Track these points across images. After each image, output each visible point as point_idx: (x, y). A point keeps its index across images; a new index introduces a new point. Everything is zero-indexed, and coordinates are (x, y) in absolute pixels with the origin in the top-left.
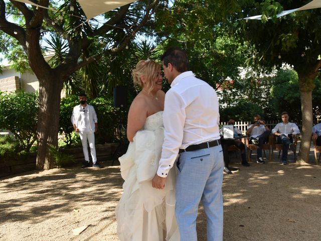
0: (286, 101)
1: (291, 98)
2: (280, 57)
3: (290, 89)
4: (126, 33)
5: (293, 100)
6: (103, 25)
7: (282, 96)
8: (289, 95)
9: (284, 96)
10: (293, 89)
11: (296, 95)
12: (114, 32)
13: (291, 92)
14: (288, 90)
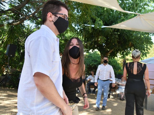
0: (90, 66)
1: (93, 65)
2: (96, 46)
3: (93, 61)
4: (21, 17)
6: (8, 9)
7: (89, 63)
8: (92, 63)
9: (90, 63)
10: (94, 61)
11: (95, 64)
12: (14, 15)
13: (93, 62)
14: (92, 61)
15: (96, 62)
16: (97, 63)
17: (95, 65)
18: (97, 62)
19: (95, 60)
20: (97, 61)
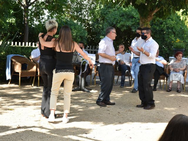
1: (123, 26)
3: (123, 16)
5: (125, 28)
7: (115, 23)
8: (122, 23)
9: (117, 22)
11: (129, 23)
13: (124, 20)
14: (121, 17)
15: (131, 20)
16: (134, 23)
17: (128, 27)
18: (134, 19)
19: (128, 15)
20: (132, 17)
